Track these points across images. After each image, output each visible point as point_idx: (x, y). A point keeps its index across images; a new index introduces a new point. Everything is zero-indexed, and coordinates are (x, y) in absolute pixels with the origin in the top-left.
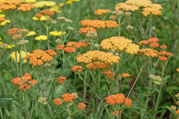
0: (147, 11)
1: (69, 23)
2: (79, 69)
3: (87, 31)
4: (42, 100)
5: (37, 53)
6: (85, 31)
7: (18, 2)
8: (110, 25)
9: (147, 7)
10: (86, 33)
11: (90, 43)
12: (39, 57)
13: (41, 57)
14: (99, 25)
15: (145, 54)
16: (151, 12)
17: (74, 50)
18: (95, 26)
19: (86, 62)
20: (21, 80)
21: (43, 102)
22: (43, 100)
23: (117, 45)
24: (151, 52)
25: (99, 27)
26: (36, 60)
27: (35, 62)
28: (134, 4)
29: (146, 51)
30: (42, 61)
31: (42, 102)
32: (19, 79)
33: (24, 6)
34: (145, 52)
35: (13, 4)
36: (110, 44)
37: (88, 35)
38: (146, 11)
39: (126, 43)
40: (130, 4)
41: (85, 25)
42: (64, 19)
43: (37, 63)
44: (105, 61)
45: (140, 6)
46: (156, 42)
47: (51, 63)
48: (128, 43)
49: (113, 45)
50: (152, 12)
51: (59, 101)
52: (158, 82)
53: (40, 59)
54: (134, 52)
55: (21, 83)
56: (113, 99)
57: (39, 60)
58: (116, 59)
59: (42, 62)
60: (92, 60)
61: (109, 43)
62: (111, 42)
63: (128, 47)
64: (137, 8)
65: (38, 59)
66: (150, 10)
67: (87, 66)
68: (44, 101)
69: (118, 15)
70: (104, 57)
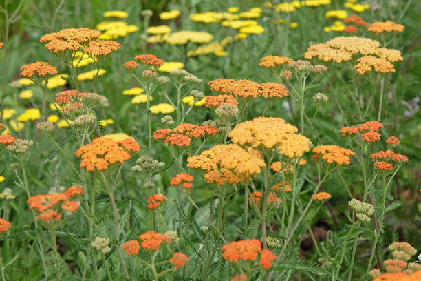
0: (366, 63)
1: (194, 82)
2: (187, 182)
3: (220, 102)
4: (100, 242)
5: (99, 144)
6: (215, 103)
7: (86, 36)
8: (269, 93)
9: (368, 55)
10: (218, 106)
11: (224, 128)
12: (102, 153)
13: (106, 153)
14: (246, 91)
15: (324, 157)
16: (373, 67)
17: (187, 142)
18: (236, 93)
19: (204, 167)
20: (45, 201)
21: (103, 247)
22: (103, 242)
23: (260, 136)
24: (336, 155)
25: (245, 95)
26: (94, 160)
27: (91, 163)
28: (342, 48)
29: (327, 152)
30: (108, 161)
31: (98, 248)
32: (43, 198)
33: (97, 44)
34: (324, 152)
35: (74, 40)
36: (249, 133)
37: (219, 111)
38: (364, 64)
39: (282, 132)
40: (334, 48)
41: (217, 89)
42: (184, 75)
43: (96, 165)
44: (234, 169)
45: (353, 52)
46: (374, 131)
47: (144, 165)
48: (287, 133)
49: (253, 135)
50: (376, 66)
51: (134, 247)
52: (364, 216)
53: (103, 156)
54: (295, 153)
55: (44, 207)
56: (235, 251)
57: (100, 160)
58: (256, 166)
59: (107, 163)
60: (217, 164)
61: (247, 132)
62: (251, 130)
63: (284, 141)
64: (348, 57)
65: (98, 156)
66: (373, 61)
67: (206, 176)
68: (104, 245)
69: (298, 69)
70: (231, 159)
